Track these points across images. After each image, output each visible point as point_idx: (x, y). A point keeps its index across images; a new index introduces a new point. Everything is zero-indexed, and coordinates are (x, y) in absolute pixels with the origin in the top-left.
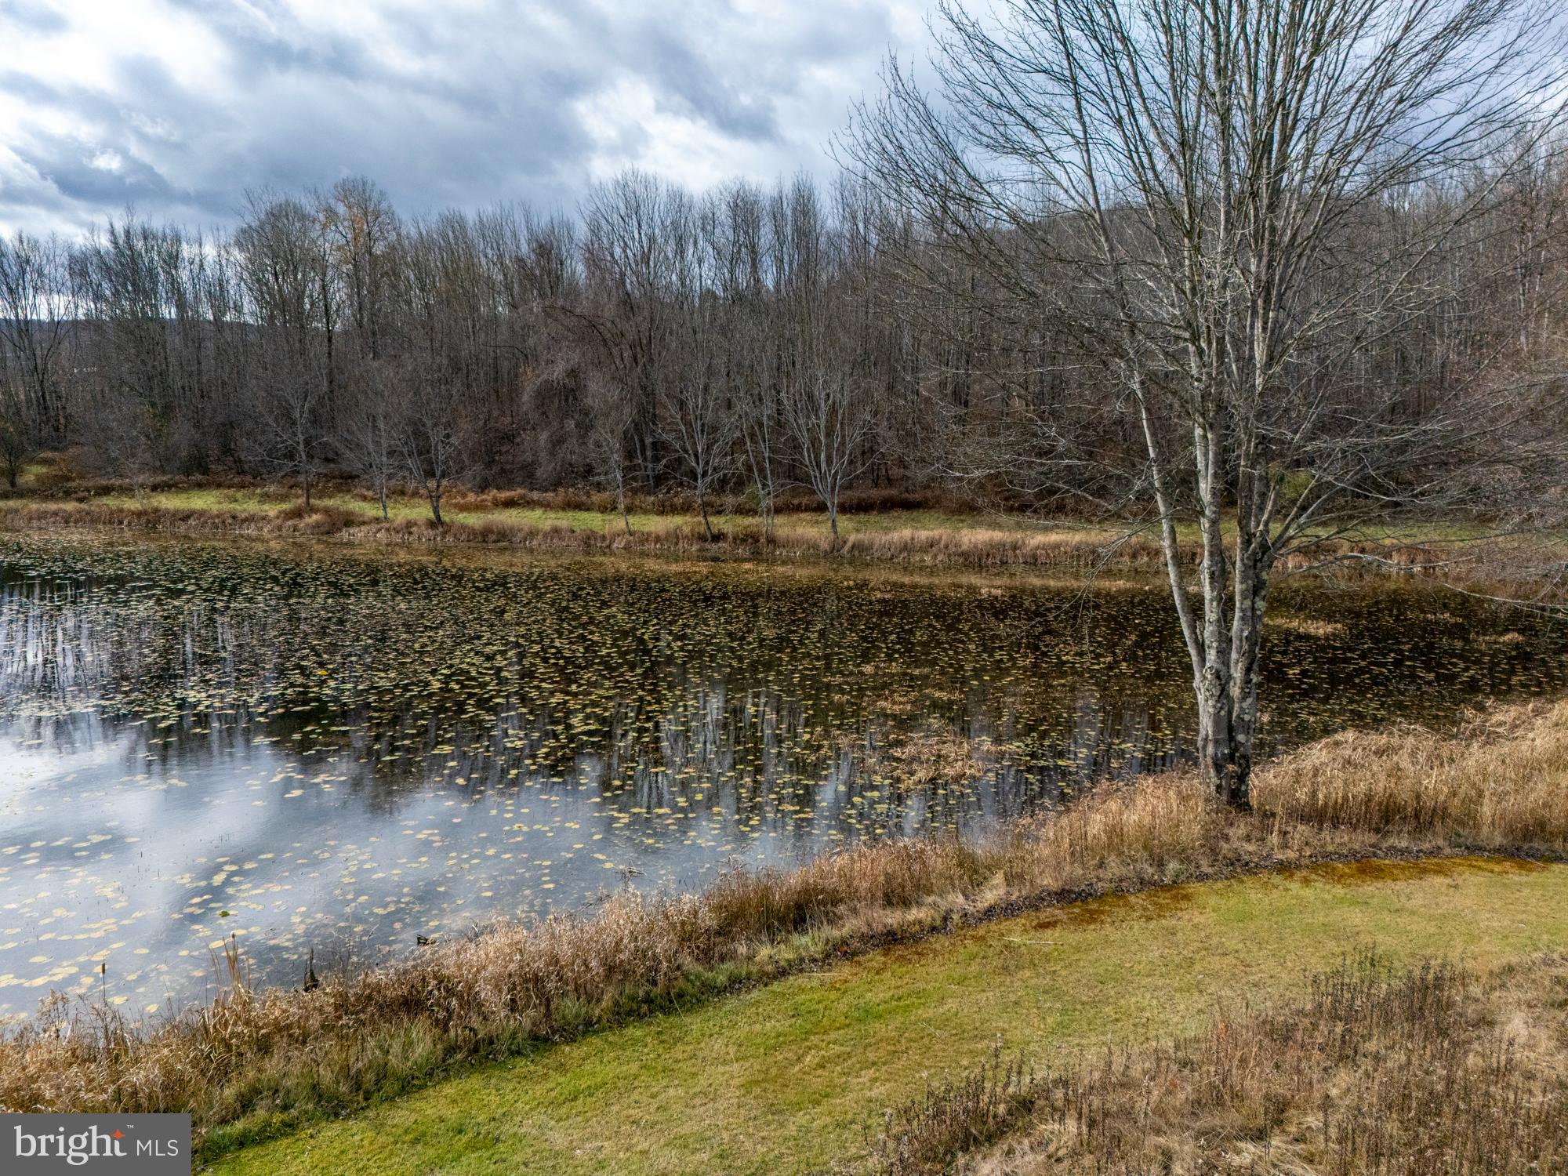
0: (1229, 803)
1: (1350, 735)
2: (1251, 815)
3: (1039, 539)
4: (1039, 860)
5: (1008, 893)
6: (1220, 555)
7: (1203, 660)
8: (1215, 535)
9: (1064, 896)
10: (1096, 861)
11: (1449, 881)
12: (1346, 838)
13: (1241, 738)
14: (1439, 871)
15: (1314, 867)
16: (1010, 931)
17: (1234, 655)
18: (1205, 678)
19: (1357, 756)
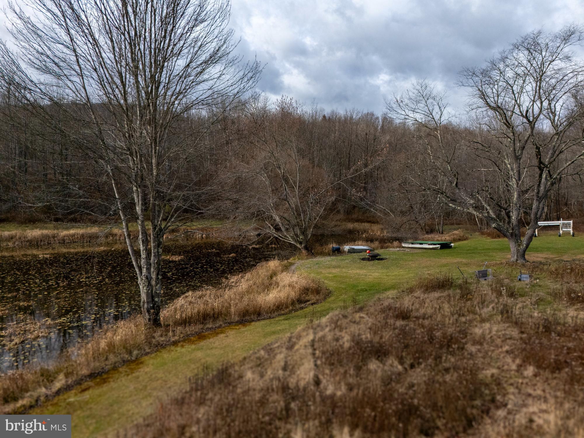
0: (153, 324)
1: (190, 293)
2: (161, 327)
3: (65, 233)
4: (80, 364)
5: (67, 381)
6: (145, 233)
7: (141, 273)
8: (143, 226)
9: (92, 376)
10: (105, 358)
11: (225, 335)
12: (193, 328)
13: (156, 299)
14: (222, 332)
15: (184, 341)
16: (69, 397)
17: (152, 270)
18: (142, 279)
19: (193, 300)
